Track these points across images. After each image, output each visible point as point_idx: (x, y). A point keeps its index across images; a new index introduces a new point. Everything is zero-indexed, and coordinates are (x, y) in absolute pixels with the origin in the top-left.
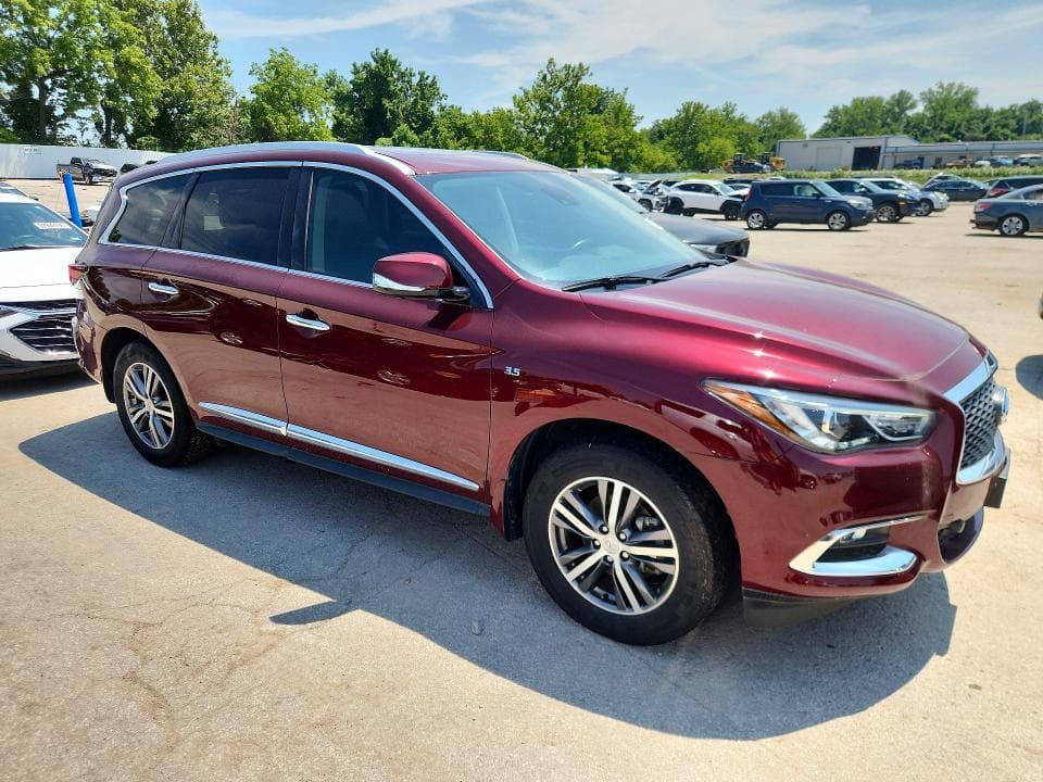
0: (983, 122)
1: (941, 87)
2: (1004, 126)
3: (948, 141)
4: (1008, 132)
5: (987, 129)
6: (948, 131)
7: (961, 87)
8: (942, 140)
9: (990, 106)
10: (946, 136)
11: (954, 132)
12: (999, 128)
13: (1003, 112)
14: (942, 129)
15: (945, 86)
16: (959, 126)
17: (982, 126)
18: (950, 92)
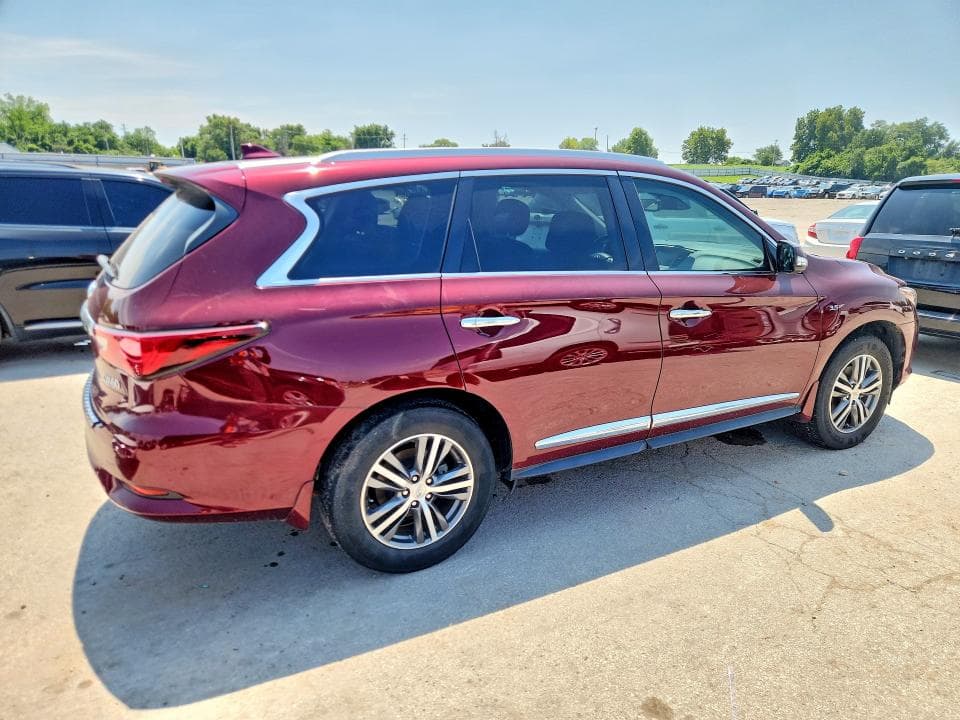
0: (65, 135)
1: (10, 97)
2: (85, 141)
3: (37, 150)
4: (90, 147)
5: (70, 143)
6: (35, 141)
7: (30, 101)
8: (31, 150)
9: (67, 122)
10: (34, 146)
11: (40, 143)
12: (81, 143)
13: (79, 129)
14: (26, 139)
15: (15, 97)
16: (43, 137)
17: (66, 140)
18: (21, 105)
